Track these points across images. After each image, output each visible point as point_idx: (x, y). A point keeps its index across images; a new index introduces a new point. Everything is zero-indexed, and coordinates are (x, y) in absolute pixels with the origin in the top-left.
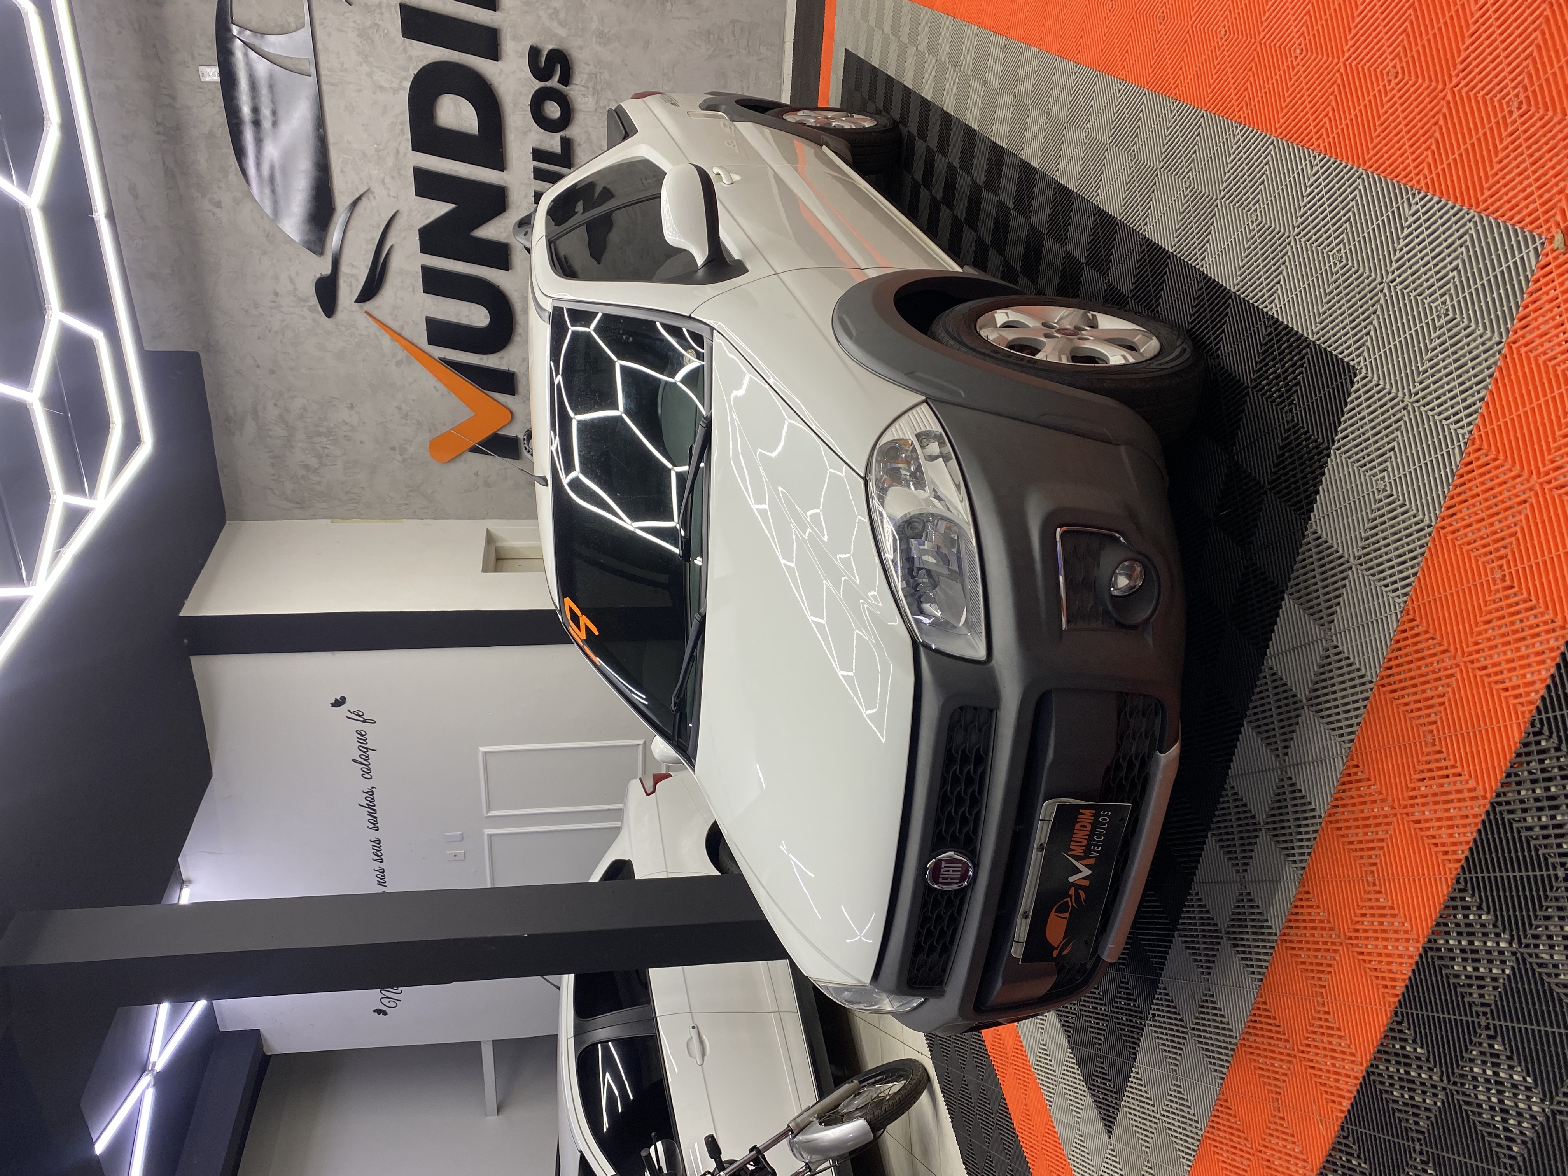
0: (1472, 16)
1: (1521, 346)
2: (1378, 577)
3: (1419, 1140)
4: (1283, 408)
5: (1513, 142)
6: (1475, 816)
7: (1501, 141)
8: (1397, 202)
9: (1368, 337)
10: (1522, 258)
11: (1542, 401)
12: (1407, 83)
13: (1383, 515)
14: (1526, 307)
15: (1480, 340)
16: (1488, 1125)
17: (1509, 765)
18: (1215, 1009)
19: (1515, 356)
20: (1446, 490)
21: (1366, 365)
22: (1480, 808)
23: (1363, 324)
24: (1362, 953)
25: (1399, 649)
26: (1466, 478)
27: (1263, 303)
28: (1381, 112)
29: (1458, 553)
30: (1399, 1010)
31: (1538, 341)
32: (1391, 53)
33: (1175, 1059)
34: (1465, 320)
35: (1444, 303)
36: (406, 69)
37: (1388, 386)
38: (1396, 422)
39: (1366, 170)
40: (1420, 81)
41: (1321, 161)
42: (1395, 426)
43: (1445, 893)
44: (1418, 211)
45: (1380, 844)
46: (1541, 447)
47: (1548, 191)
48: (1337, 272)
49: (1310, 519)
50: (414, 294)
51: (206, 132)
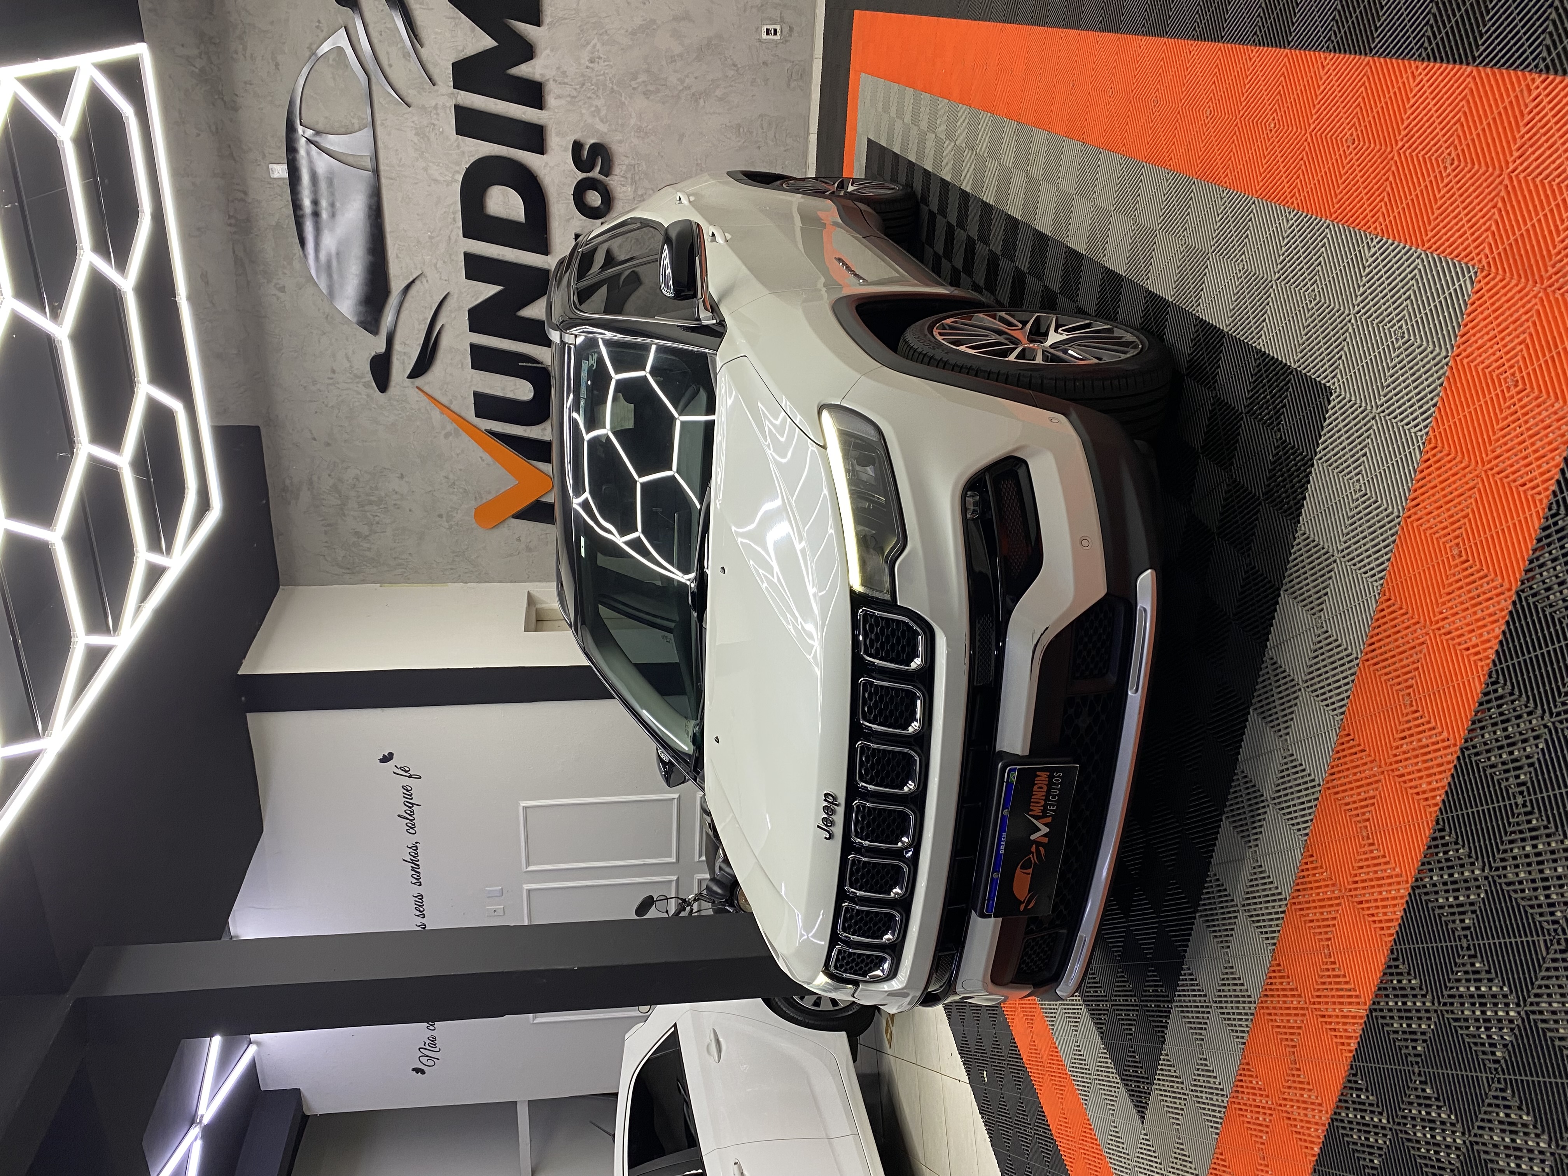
0: (1411, 91)
1: (1463, 358)
2: (1359, 565)
3: (1417, 1063)
4: (1273, 429)
5: (1448, 192)
6: (1449, 763)
7: (1439, 191)
8: (1359, 246)
9: (1340, 361)
10: (1460, 286)
11: (1482, 402)
12: (1362, 148)
13: (1360, 512)
14: (1466, 325)
15: (1431, 356)
16: (1474, 1036)
17: (1473, 713)
18: (1235, 979)
19: (1460, 367)
20: (1410, 485)
21: (1340, 385)
22: (1451, 756)
23: (1336, 350)
24: (1361, 903)
25: (1379, 627)
26: (1426, 472)
27: (1251, 339)
28: (1342, 173)
29: (1423, 537)
30: (1395, 947)
31: (1476, 353)
32: (1348, 124)
33: (1201, 1034)
34: (1418, 340)
35: (1400, 327)
36: (458, 164)
37: (1358, 401)
38: (1367, 431)
39: (1332, 221)
40: (1372, 146)
41: (1295, 216)
42: (1366, 435)
43: (1427, 834)
44: (1376, 253)
45: (1371, 801)
46: (1483, 440)
47: (1478, 229)
48: (1313, 308)
49: (1299, 522)
50: (463, 370)
51: (274, 223)
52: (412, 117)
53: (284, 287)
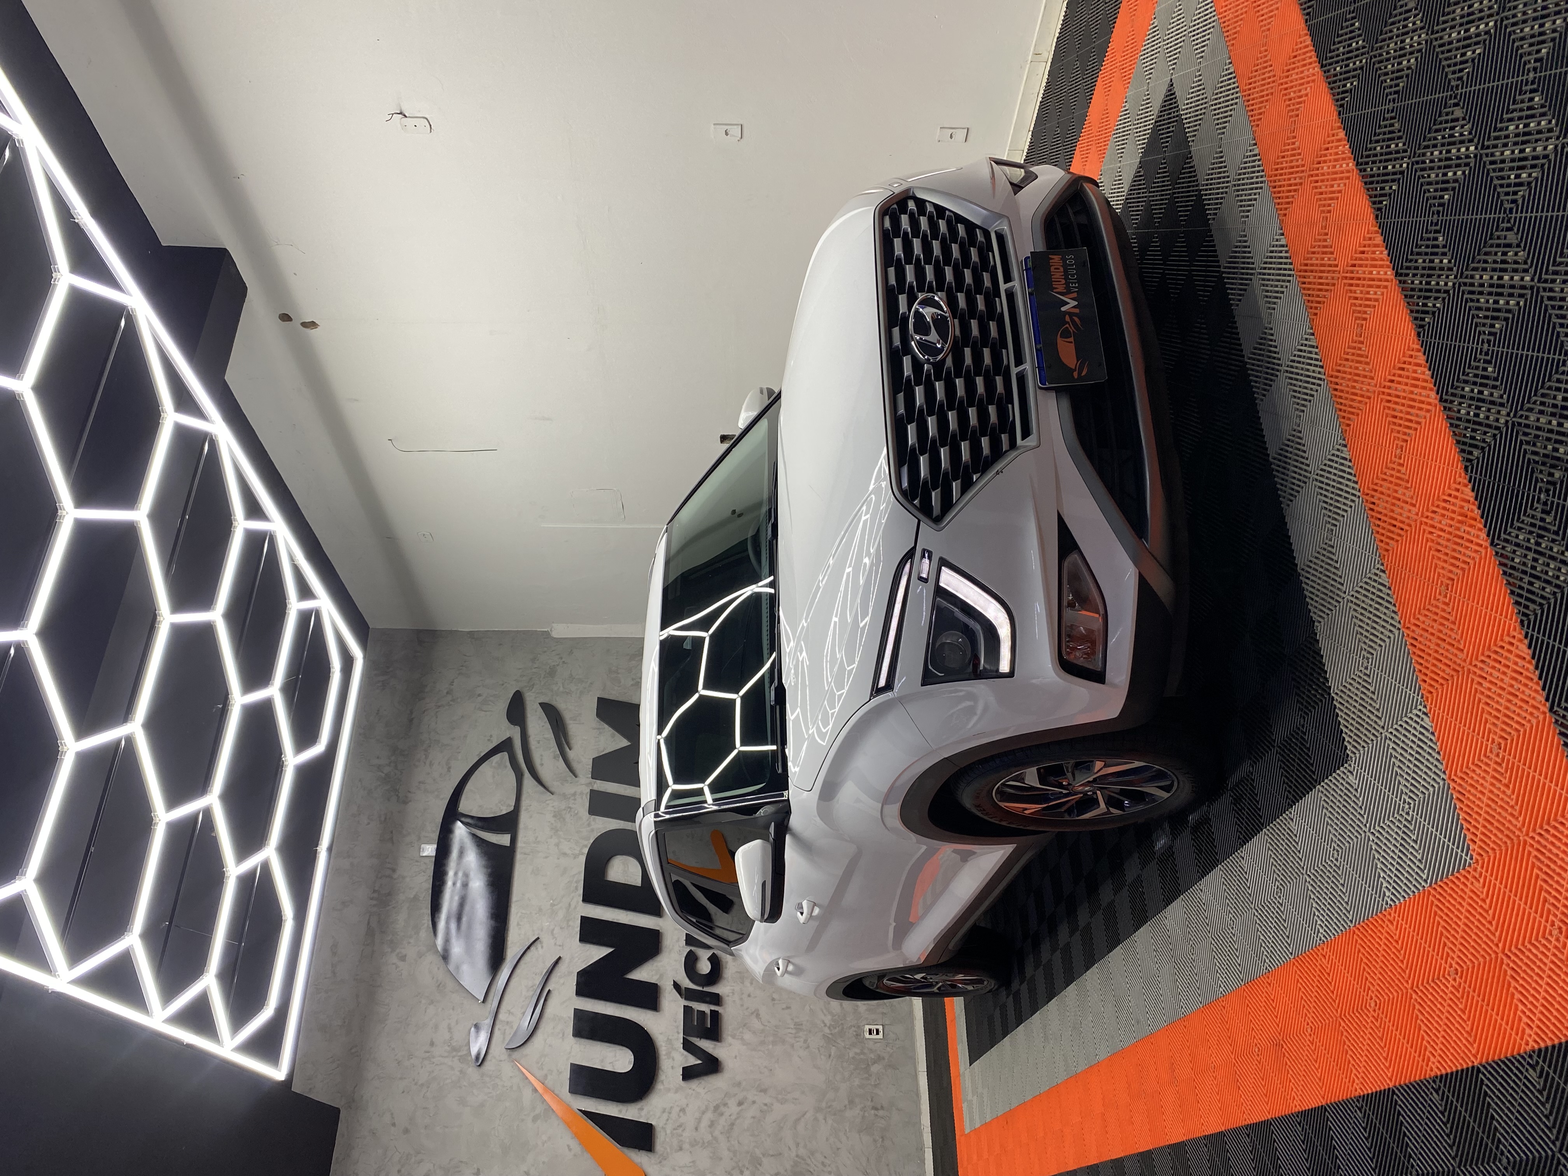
36: (586, 838)
50: (563, 1040)
51: (412, 896)
52: (553, 803)
53: (405, 956)
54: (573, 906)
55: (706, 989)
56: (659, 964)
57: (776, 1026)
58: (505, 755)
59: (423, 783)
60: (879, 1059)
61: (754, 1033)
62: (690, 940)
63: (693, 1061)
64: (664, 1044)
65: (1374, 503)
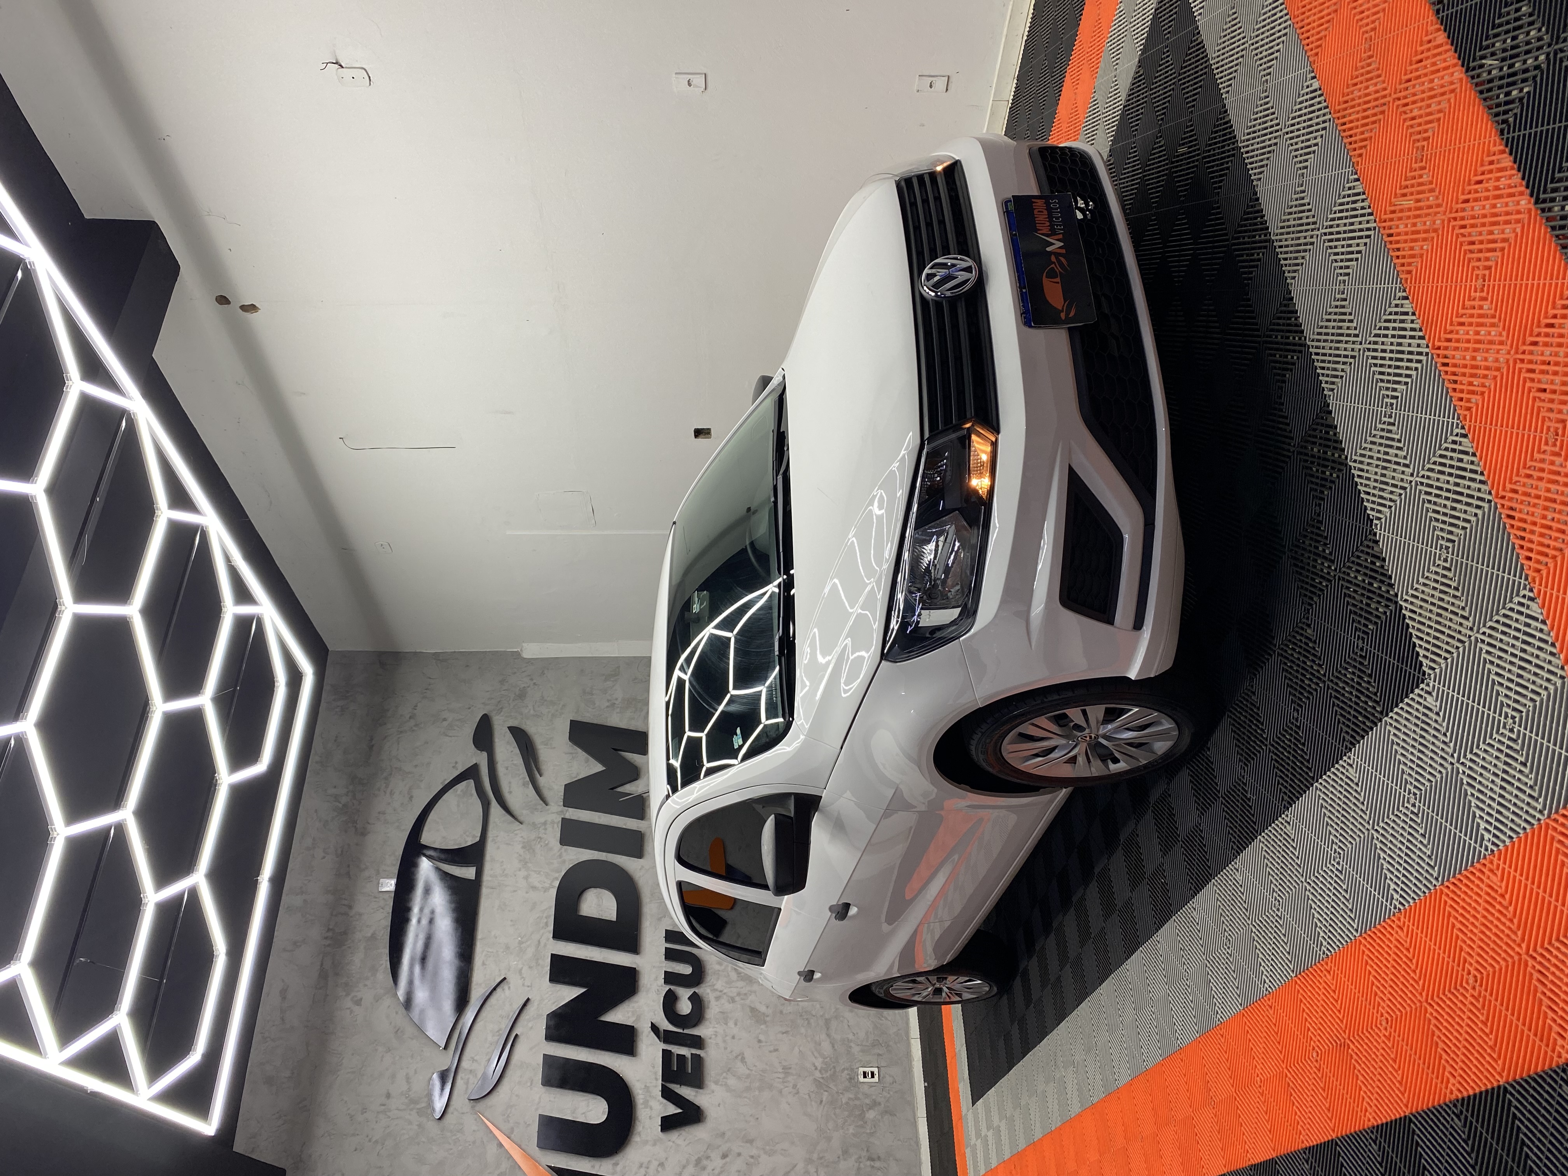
36: (558, 869)
50: (531, 1089)
51: (369, 935)
52: (522, 833)
53: (361, 999)
54: (542, 944)
55: (686, 1031)
56: (636, 1005)
57: (764, 1071)
58: (471, 782)
59: (384, 813)
60: (875, 1104)
61: (739, 1078)
62: (670, 978)
63: (672, 1110)
64: (640, 1092)
65: (1446, 357)
